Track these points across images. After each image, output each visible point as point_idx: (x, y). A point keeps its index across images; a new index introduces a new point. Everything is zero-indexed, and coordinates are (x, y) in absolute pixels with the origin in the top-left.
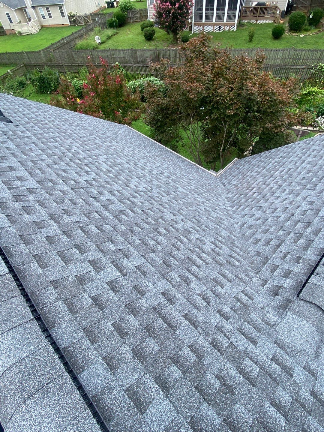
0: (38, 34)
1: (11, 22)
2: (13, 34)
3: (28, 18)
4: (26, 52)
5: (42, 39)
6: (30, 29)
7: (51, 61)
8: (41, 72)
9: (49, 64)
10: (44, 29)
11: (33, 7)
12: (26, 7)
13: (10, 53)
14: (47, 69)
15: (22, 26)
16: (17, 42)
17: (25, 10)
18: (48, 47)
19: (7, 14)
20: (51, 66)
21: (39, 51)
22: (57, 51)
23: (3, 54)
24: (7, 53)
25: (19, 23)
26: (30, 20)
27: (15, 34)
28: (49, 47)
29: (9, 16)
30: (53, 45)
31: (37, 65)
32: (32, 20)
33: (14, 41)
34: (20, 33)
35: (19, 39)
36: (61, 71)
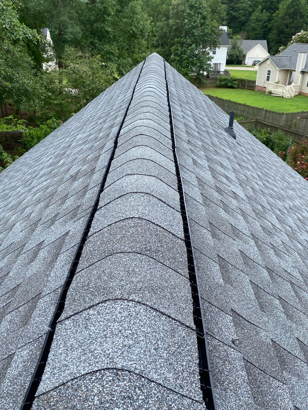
0: (291, 99)
1: (268, 79)
2: (262, 91)
3: (289, 81)
4: (266, 111)
5: (292, 105)
6: (285, 92)
7: (290, 127)
8: (270, 134)
9: (285, 129)
10: (301, 96)
11: (303, 72)
12: (295, 71)
13: (248, 106)
14: (280, 133)
15: (277, 87)
16: (262, 100)
17: (291, 73)
18: (295, 113)
19: (269, 71)
20: (287, 132)
21: (283, 114)
22: (305, 120)
23: (240, 104)
24: (244, 105)
25: (276, 83)
26: (290, 83)
27: (265, 92)
28: (298, 113)
29: (269, 74)
30: (303, 112)
31: (271, 126)
32: (293, 84)
33: (259, 98)
34: (270, 93)
35: (266, 98)
36: (296, 140)
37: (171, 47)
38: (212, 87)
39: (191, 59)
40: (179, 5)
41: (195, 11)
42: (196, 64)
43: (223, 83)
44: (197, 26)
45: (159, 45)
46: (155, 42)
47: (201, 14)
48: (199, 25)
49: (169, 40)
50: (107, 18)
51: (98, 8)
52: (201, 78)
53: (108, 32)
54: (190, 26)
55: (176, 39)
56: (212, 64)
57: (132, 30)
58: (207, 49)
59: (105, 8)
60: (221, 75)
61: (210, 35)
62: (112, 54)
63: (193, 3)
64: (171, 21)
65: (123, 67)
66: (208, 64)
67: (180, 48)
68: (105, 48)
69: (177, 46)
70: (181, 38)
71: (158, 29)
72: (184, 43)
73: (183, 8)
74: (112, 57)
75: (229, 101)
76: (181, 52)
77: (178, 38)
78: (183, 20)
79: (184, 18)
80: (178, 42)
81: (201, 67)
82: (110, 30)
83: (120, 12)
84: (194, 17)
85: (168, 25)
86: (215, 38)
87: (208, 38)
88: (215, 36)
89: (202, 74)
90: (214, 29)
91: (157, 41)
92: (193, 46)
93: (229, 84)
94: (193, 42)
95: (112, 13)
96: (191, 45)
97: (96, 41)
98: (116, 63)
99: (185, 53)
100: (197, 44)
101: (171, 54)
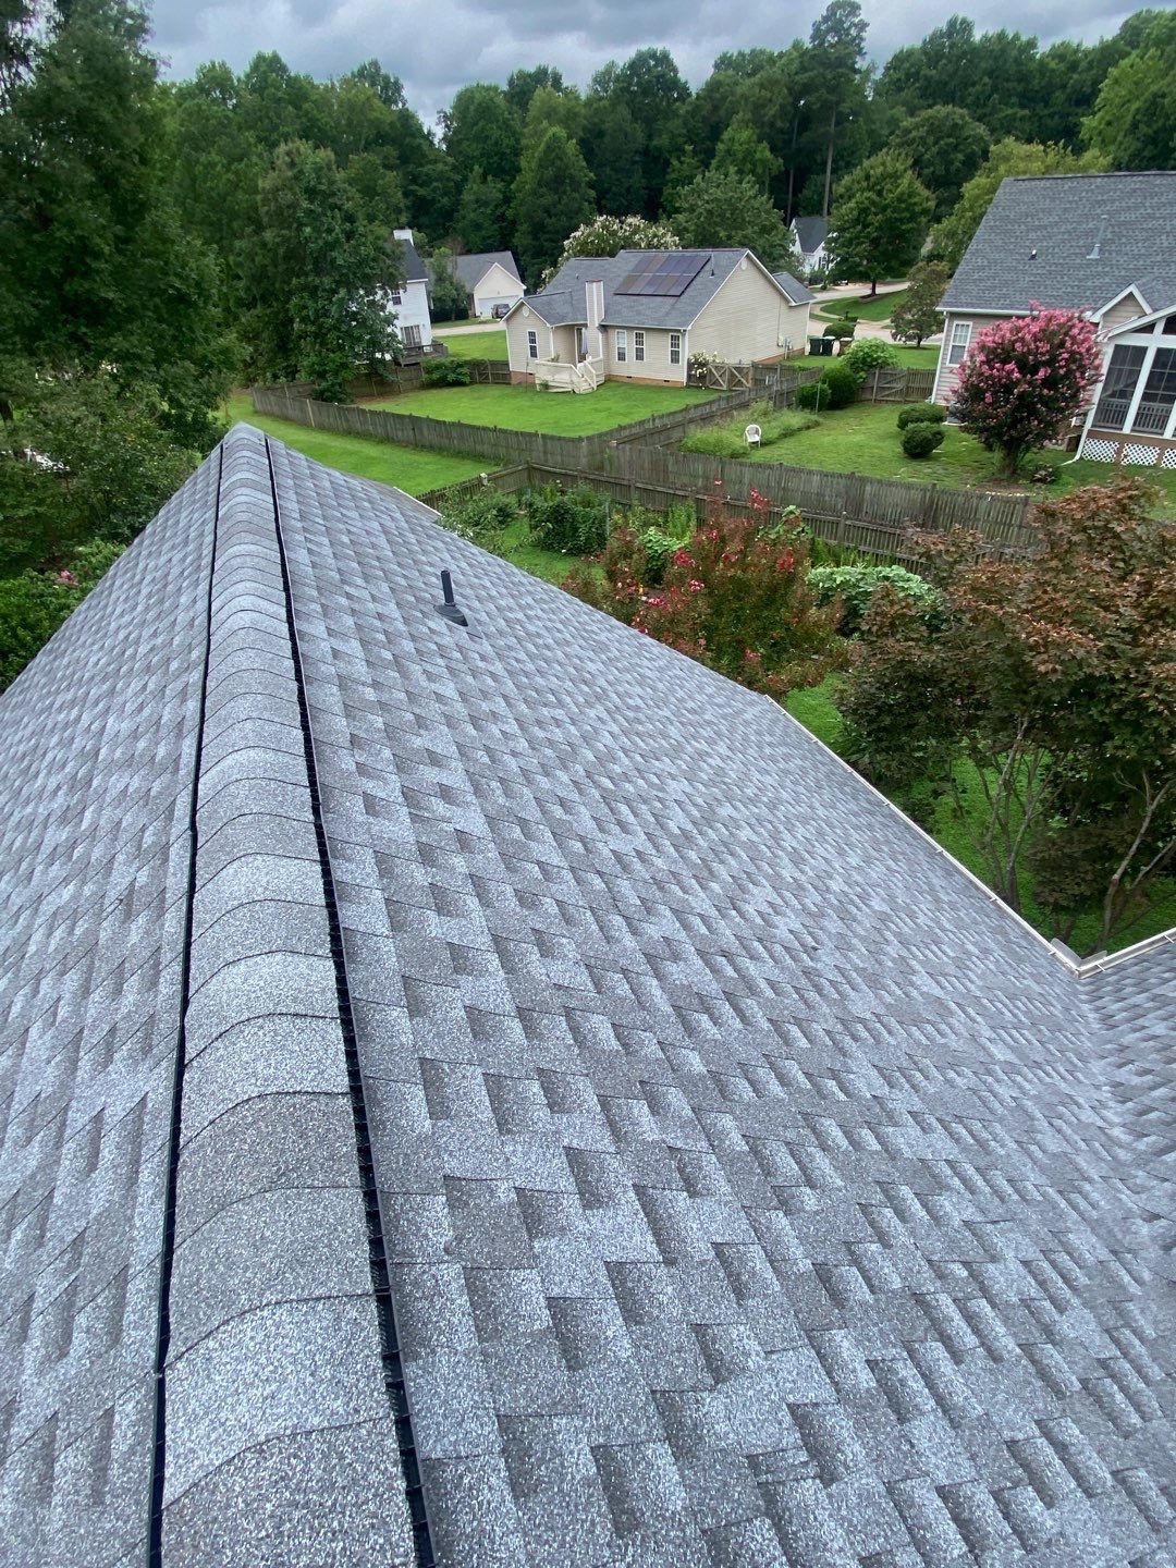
0: (591, 394)
1: (534, 354)
2: (527, 385)
3: (580, 351)
4: (544, 436)
5: (596, 410)
6: (575, 379)
7: (601, 468)
8: (563, 493)
9: (592, 477)
10: (613, 384)
11: (604, 328)
12: (586, 326)
13: (502, 431)
14: (584, 487)
15: (559, 370)
16: (530, 407)
17: (579, 331)
18: (606, 434)
19: (532, 334)
20: (597, 483)
21: (580, 439)
22: (628, 447)
23: (485, 429)
24: (495, 430)
25: (553, 360)
26: (582, 358)
27: (534, 385)
28: (610, 433)
29: (533, 341)
30: (621, 428)
31: (561, 474)
32: (589, 359)
33: (523, 401)
34: (546, 386)
35: (538, 400)
36: (618, 498)
37: (287, 302)
38: (414, 389)
39: (344, 328)
40: (278, 190)
41: (322, 202)
42: (359, 339)
43: (435, 376)
44: (337, 240)
45: (254, 298)
46: (242, 294)
47: (340, 209)
48: (343, 238)
49: (277, 285)
50: (94, 265)
51: (62, 240)
52: (381, 369)
53: (109, 302)
54: (321, 242)
55: (294, 281)
56: (398, 332)
57: (173, 287)
58: (378, 297)
59: (81, 238)
60: (425, 354)
61: (374, 260)
62: (139, 357)
63: (312, 183)
64: (268, 235)
65: (176, 386)
66: (389, 335)
67: (310, 303)
68: (113, 345)
69: (302, 298)
70: (306, 275)
71: (240, 259)
72: (316, 288)
73: (290, 197)
74: (139, 366)
75: (459, 425)
76: (317, 311)
77: (298, 277)
78: (299, 229)
79: (301, 225)
80: (304, 288)
81: (375, 345)
82: (111, 295)
83: (127, 241)
84: (324, 219)
85: (264, 245)
86: (389, 267)
87: (372, 268)
88: (388, 262)
89: (382, 361)
90: (380, 243)
91: (248, 289)
92: (342, 292)
93: (451, 377)
94: (338, 283)
95: (107, 249)
96: (334, 292)
97: (84, 330)
98: (154, 380)
99: (326, 314)
100: (351, 288)
101: (291, 321)
